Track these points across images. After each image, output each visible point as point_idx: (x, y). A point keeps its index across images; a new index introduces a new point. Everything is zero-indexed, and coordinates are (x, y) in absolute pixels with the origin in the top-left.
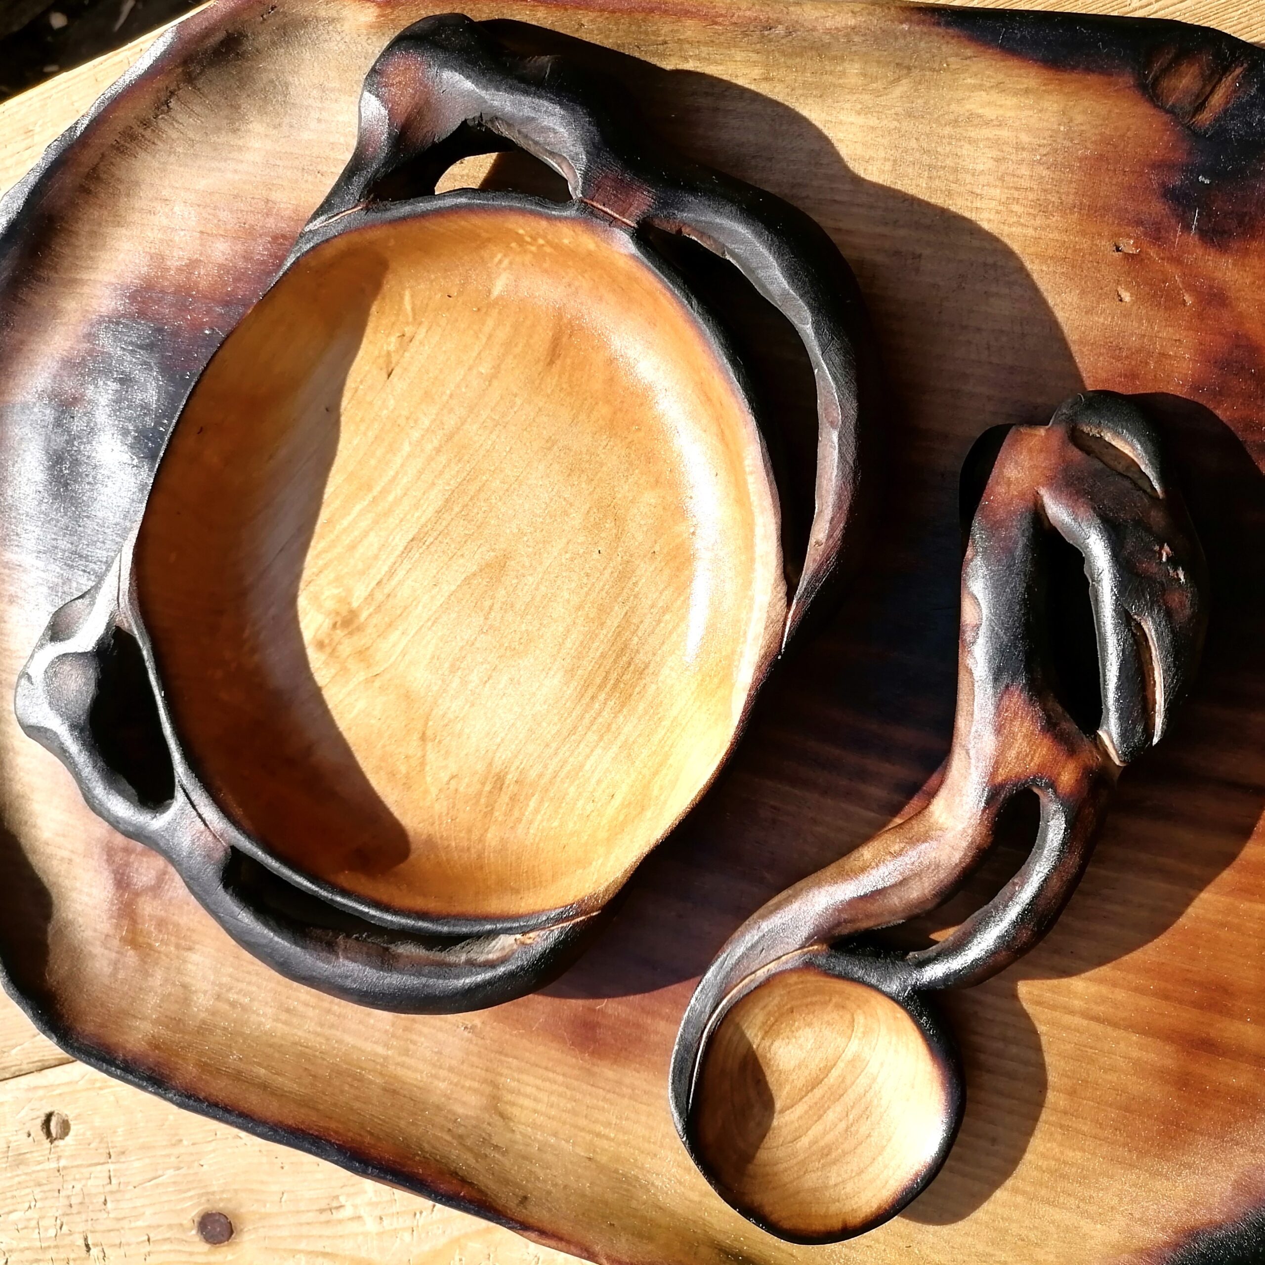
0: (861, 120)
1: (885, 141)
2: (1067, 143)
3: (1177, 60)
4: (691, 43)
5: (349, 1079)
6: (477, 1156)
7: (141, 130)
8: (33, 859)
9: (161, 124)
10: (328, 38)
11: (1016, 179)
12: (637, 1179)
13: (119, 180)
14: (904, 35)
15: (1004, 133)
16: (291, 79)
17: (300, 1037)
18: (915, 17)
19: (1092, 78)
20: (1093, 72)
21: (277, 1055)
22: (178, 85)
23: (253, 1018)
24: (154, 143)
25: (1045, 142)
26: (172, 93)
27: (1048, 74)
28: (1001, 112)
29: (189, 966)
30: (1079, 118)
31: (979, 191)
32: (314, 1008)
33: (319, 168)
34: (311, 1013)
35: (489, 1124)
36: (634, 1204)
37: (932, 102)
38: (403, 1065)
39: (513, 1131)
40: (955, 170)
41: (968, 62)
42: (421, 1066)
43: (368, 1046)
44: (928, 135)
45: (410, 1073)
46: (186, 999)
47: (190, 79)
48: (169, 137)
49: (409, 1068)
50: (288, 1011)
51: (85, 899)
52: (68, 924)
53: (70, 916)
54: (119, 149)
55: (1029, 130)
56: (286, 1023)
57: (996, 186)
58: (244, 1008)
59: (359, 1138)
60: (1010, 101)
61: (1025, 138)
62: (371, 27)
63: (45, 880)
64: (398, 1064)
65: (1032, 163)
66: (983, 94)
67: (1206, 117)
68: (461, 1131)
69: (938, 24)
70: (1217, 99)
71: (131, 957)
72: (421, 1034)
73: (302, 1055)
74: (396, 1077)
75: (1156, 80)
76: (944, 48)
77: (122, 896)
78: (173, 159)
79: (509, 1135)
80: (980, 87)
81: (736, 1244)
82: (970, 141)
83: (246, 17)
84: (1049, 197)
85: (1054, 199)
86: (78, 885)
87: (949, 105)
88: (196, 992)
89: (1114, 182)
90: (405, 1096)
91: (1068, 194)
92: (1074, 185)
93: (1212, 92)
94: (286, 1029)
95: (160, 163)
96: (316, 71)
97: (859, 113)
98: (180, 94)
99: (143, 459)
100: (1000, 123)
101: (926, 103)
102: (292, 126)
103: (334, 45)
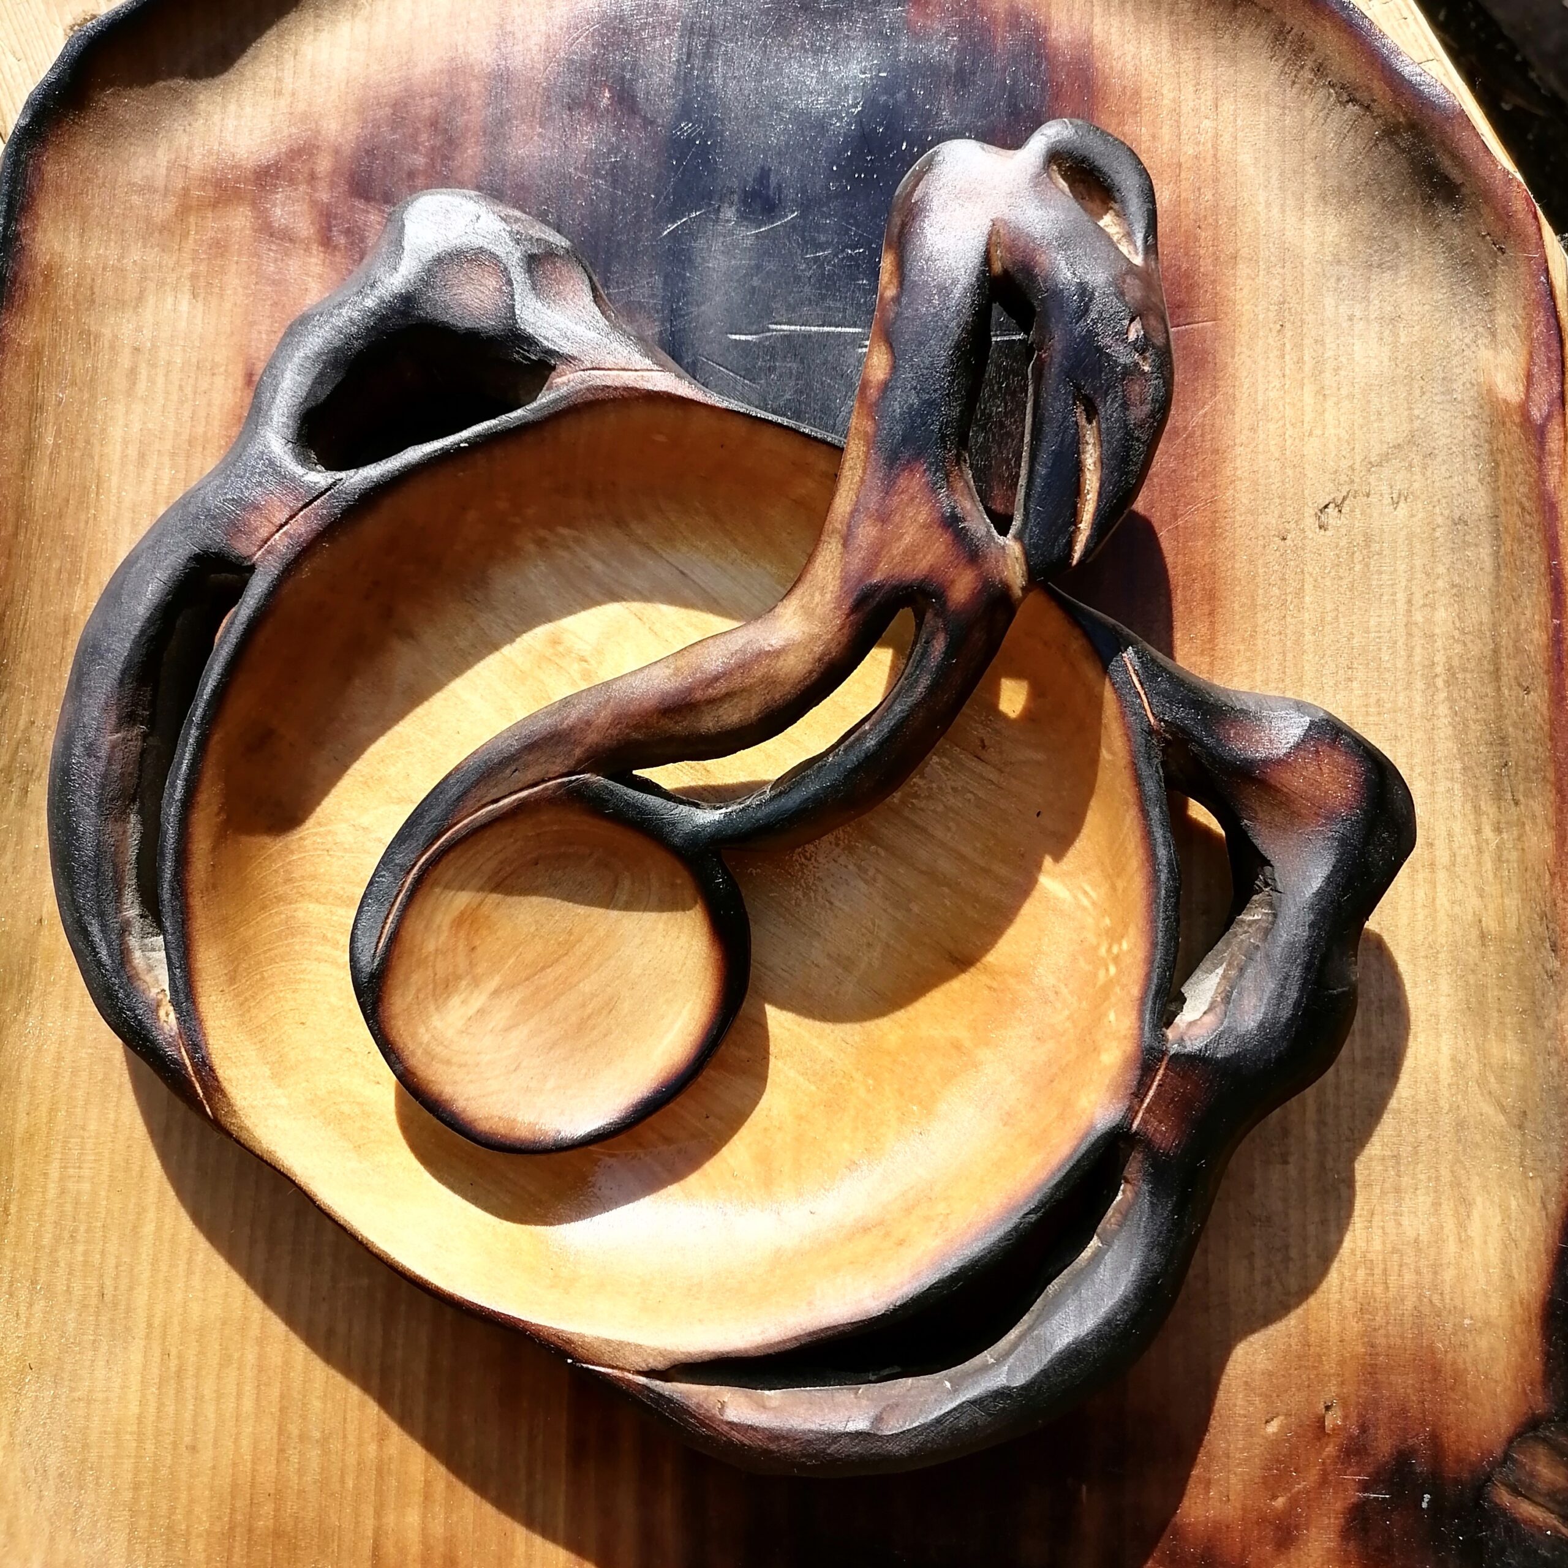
0: (1445, 1061)
1: (1422, 1095)
2: (1449, 1327)
4: (1519, 838)
5: (68, 566)
7: (1310, 64)
8: (270, 37)
9: (1321, 93)
10: (1467, 325)
11: (1396, 1268)
13: (1235, 37)
15: (1451, 1247)
16: (1403, 273)
17: (109, 479)
19: (1537, 1362)
20: (1546, 1364)
21: (77, 454)
22: (1379, 116)
23: (120, 408)
24: (1294, 83)
25: (1448, 1301)
26: (1368, 108)
27: (1536, 1307)
28: (1478, 1242)
29: (170, 300)
30: (1483, 1343)
31: (1374, 1223)
32: (155, 492)
33: (1288, 325)
34: (147, 487)
37: (1480, 1153)
40: (1397, 1190)
41: (1539, 1205)
44: (1437, 1150)
46: (124, 303)
47: (1390, 132)
48: (1305, 104)
51: (231, 123)
52: (190, 105)
53: (202, 106)
54: (1279, 35)
55: (1461, 1279)
56: (124, 456)
57: (1384, 1243)
58: (130, 392)
60: (1494, 1255)
61: (1449, 1275)
62: (1489, 391)
63: (244, 60)
65: (1418, 1285)
66: (1498, 1219)
67: (1505, 1498)
70: (1527, 1510)
71: (164, 210)
73: (85, 490)
76: (1552, 1173)
77: (247, 181)
78: (1274, 111)
80: (1507, 1217)
83: (1485, 210)
84: (1381, 1313)
85: (1379, 1319)
86: (248, 110)
87: (1478, 1175)
88: (137, 314)
89: (1409, 1391)
90: (63, 649)
91: (1387, 1336)
92: (1399, 1341)
93: (1537, 1503)
94: (116, 457)
95: (1267, 94)
96: (1416, 309)
97: (1453, 1059)
98: (1368, 120)
99: (860, 123)
100: (1464, 1242)
101: (1477, 1145)
102: (1338, 280)
103: (1458, 334)
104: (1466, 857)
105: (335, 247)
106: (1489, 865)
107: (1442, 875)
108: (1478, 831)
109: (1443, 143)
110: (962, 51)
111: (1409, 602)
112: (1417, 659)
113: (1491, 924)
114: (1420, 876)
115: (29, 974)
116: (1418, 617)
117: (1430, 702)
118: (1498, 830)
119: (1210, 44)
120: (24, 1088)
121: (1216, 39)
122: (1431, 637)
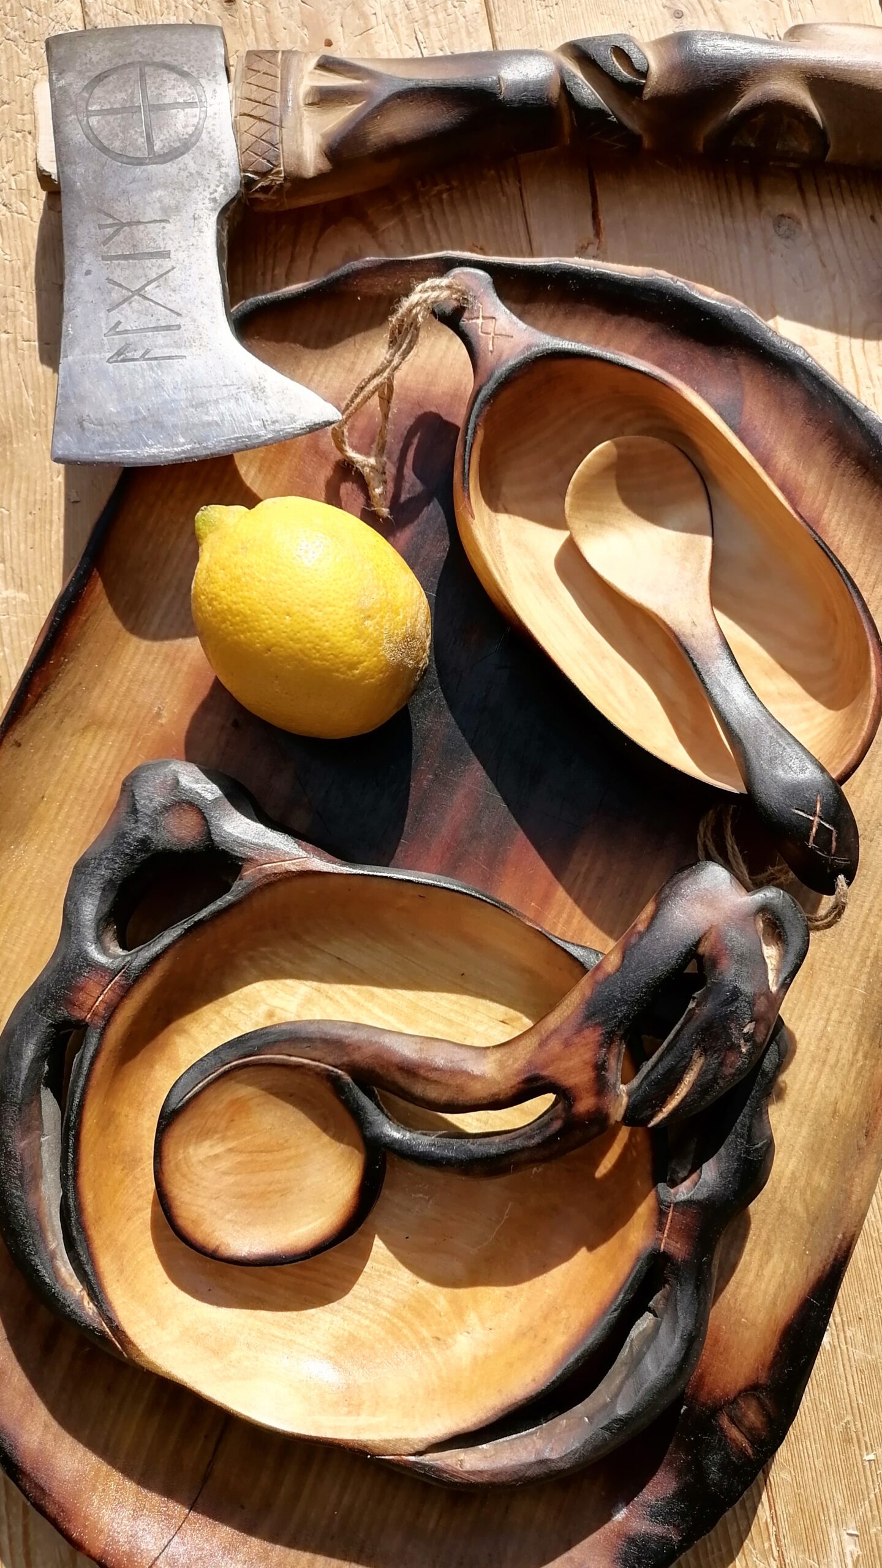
2: (733, 1319)
3: (768, 1415)
6: (57, 706)
12: (23, 835)
14: (835, 1232)
18: (845, 1246)
19: (770, 1356)
20: (774, 1358)
25: (737, 1305)
27: (782, 1324)
28: (766, 1279)
30: (747, 1334)
35: (81, 716)
37: (786, 1231)
39: (73, 735)
41: (805, 1270)
42: (135, 664)
44: (764, 1220)
45: (131, 652)
49: (135, 654)
59: (85, 610)
60: (772, 1290)
66: (782, 1271)
67: (725, 1422)
68: (79, 693)
69: (836, 1260)
70: (734, 1433)
72: (161, 668)
75: (758, 1398)
76: (818, 1257)
79: (69, 732)
80: (786, 1272)
87: (781, 1242)
93: (741, 1432)
97: (793, 1173)
101: (787, 1226)
104: (844, 1065)
106: (853, 1075)
107: (827, 1070)
108: (855, 1053)
111: (870, 910)
112: (862, 943)
113: (841, 1108)
114: (816, 1066)
116: (872, 920)
117: (859, 971)
118: (865, 1057)
122: (874, 934)
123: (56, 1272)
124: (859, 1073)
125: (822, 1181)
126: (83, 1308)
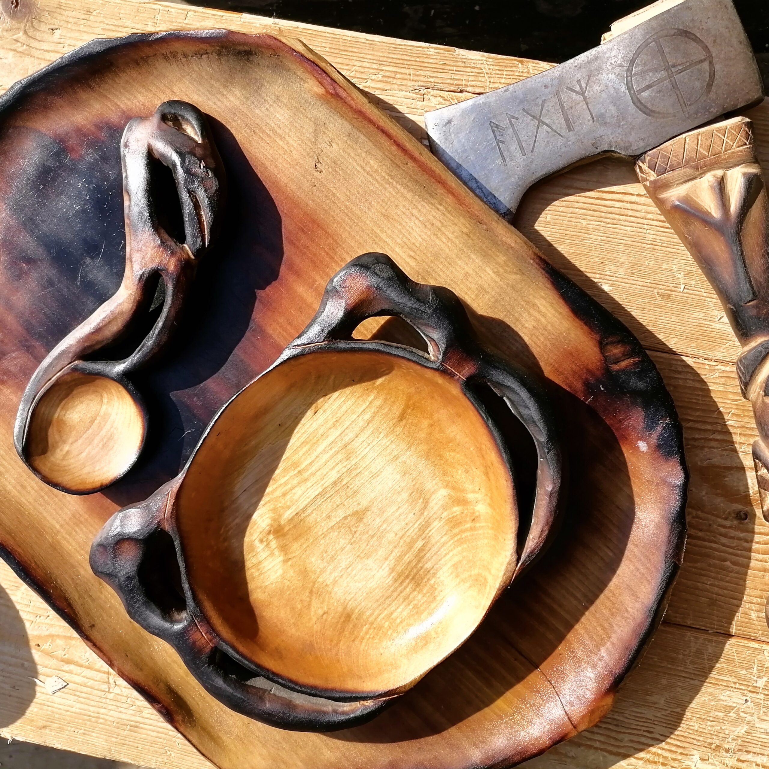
0: (493, 275)
1: (498, 290)
2: (563, 340)
3: (618, 342)
4: (446, 202)
5: (36, 533)
6: (80, 596)
7: (181, 57)
9: (193, 61)
10: (294, 82)
13: (156, 69)
14: (529, 263)
15: (543, 320)
16: (266, 84)
17: (21, 501)
18: (538, 261)
19: (585, 327)
20: (587, 326)
21: (6, 504)
22: (212, 52)
24: (183, 65)
25: (556, 334)
26: (207, 53)
27: (571, 314)
28: (547, 312)
30: (573, 336)
32: (36, 491)
33: (255, 129)
34: (33, 492)
36: (141, 651)
37: (524, 289)
38: (65, 539)
39: (102, 593)
41: (546, 289)
42: (74, 544)
43: (54, 522)
45: (67, 544)
47: (219, 54)
48: (192, 68)
49: (68, 542)
50: (22, 486)
54: (166, 58)
55: (552, 325)
56: (18, 491)
59: (29, 562)
60: (553, 311)
61: (549, 327)
64: (63, 537)
65: (546, 338)
66: (544, 301)
67: (616, 367)
68: (78, 581)
69: (544, 269)
70: (623, 364)
72: (81, 530)
73: (19, 510)
74: (59, 543)
75: (607, 344)
76: (541, 278)
78: (188, 77)
79: (99, 594)
80: (545, 299)
81: (177, 689)
82: (529, 313)
83: (263, 50)
85: (546, 356)
87: (529, 295)
89: (570, 366)
90: (59, 553)
91: (552, 358)
93: (623, 360)
94: (16, 493)
95: (181, 75)
96: (279, 90)
97: (494, 273)
98: (211, 56)
99: (93, 200)
100: (544, 316)
101: (521, 288)
102: (253, 103)
103: (296, 87)
104: (443, 219)
105: (6, 381)
106: (449, 215)
107: (443, 229)
108: (438, 209)
109: (233, 44)
110: (95, 150)
111: (362, 167)
112: (379, 180)
113: (465, 230)
114: (439, 235)
115: (142, 637)
116: (368, 169)
117: (394, 188)
118: (441, 205)
119: (152, 77)
120: (172, 664)
121: (152, 75)
122: (376, 171)
123: (344, 713)
124: (449, 212)
125: (502, 259)
126: (368, 706)
